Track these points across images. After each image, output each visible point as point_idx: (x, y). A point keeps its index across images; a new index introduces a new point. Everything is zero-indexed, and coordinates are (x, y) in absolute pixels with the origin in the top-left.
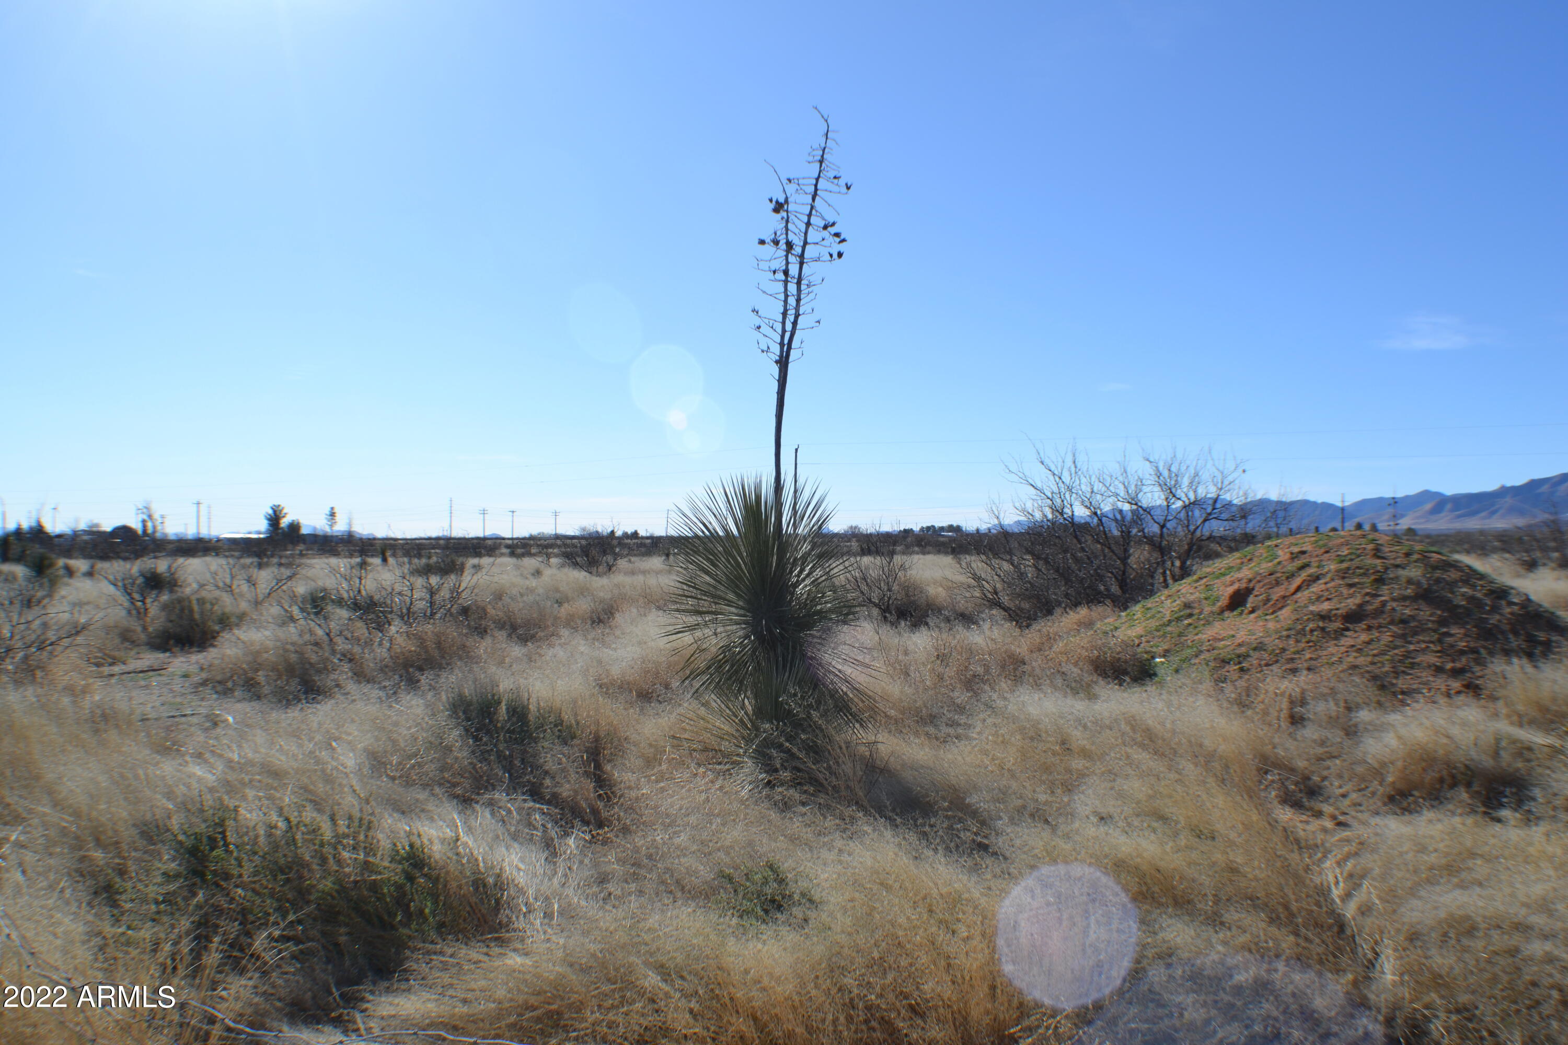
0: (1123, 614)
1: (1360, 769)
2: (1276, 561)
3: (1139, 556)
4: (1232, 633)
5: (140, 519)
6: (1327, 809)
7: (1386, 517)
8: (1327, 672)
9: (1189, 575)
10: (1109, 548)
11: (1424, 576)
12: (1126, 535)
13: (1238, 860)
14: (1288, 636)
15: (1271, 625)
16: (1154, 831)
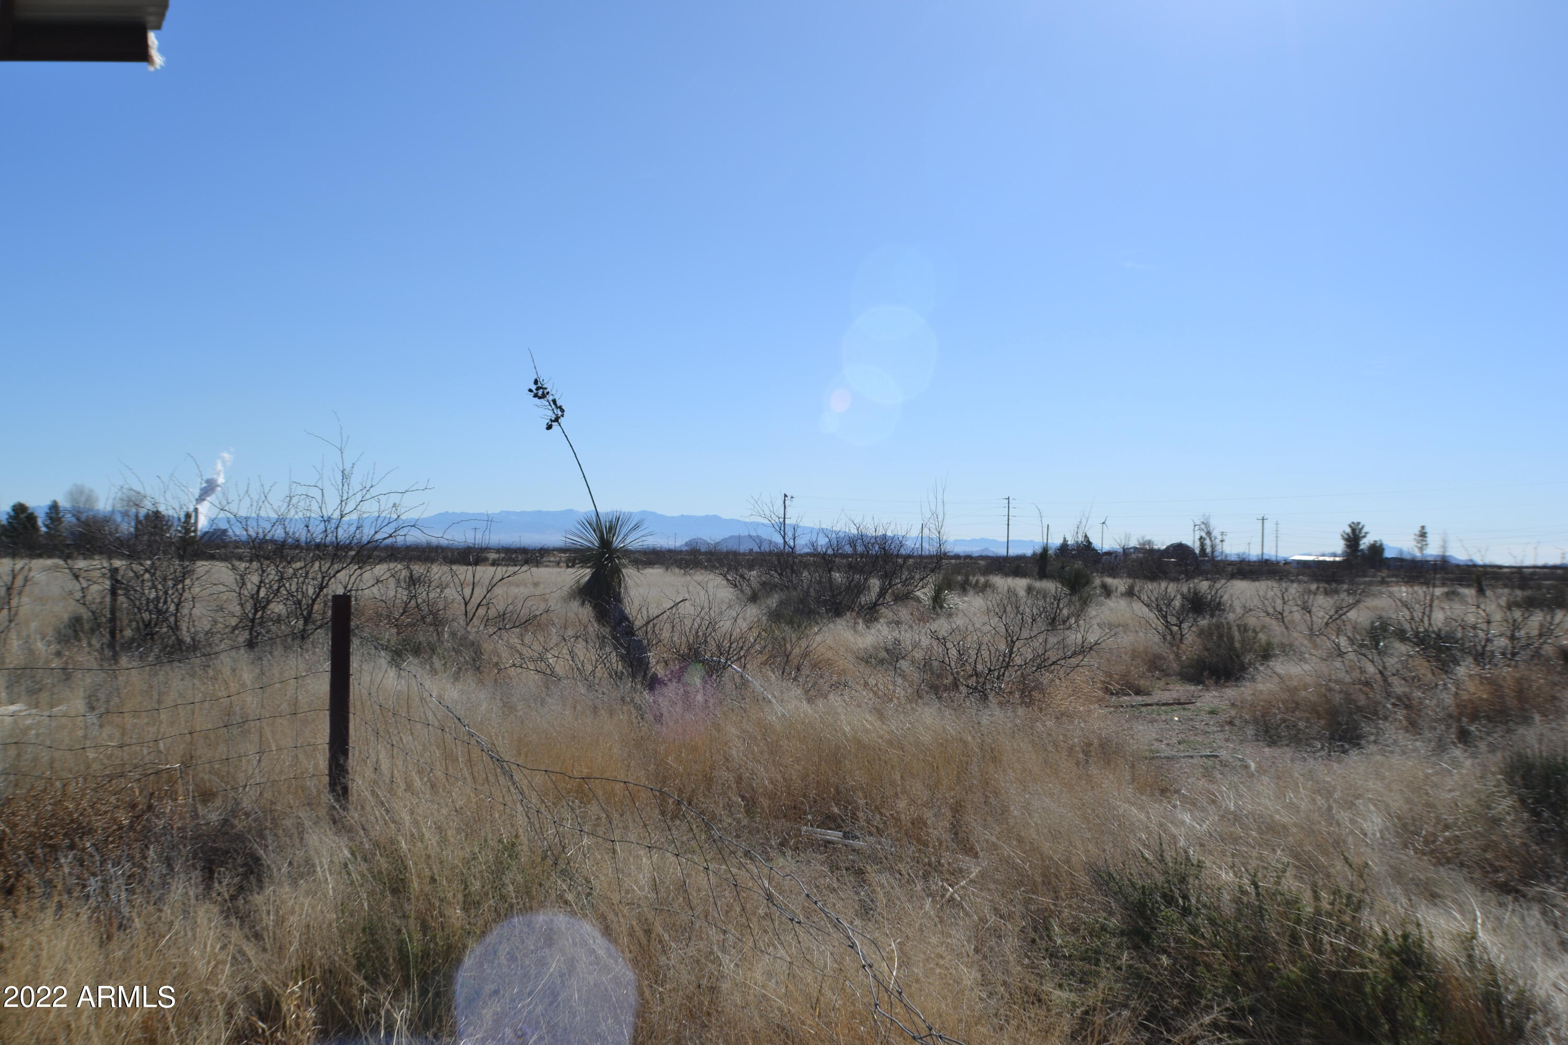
5: (1198, 537)
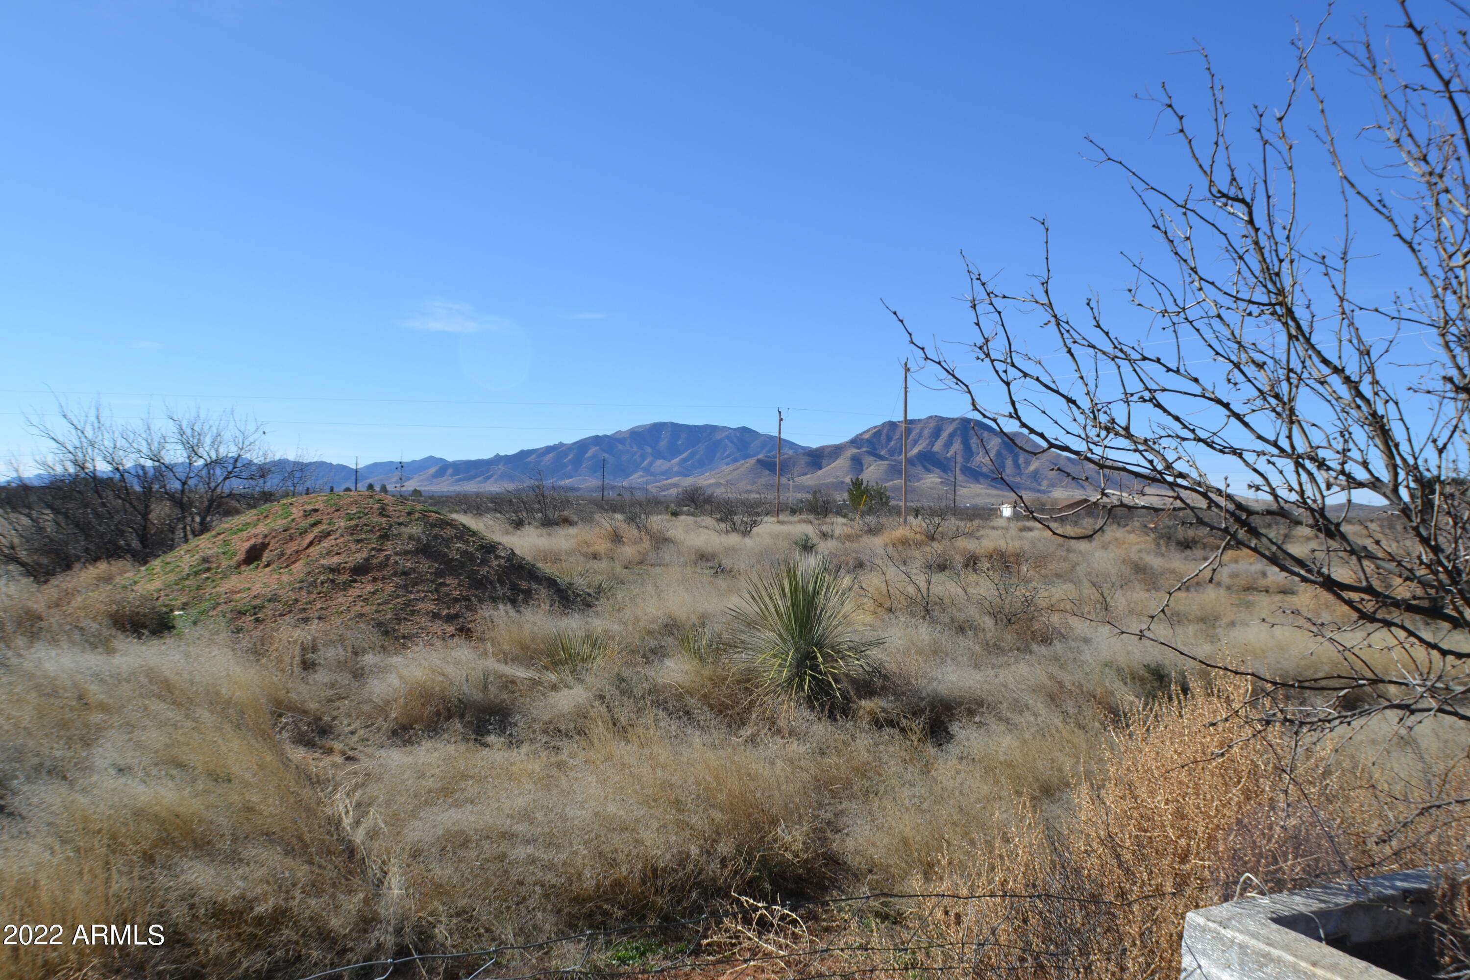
0: (143, 568)
1: (366, 708)
2: (290, 518)
3: (160, 511)
4: (248, 586)
6: (338, 746)
7: (394, 479)
8: (337, 621)
9: (208, 530)
10: (131, 503)
11: (424, 532)
12: (148, 492)
13: (254, 799)
14: (301, 588)
15: (285, 578)
16: (172, 778)
